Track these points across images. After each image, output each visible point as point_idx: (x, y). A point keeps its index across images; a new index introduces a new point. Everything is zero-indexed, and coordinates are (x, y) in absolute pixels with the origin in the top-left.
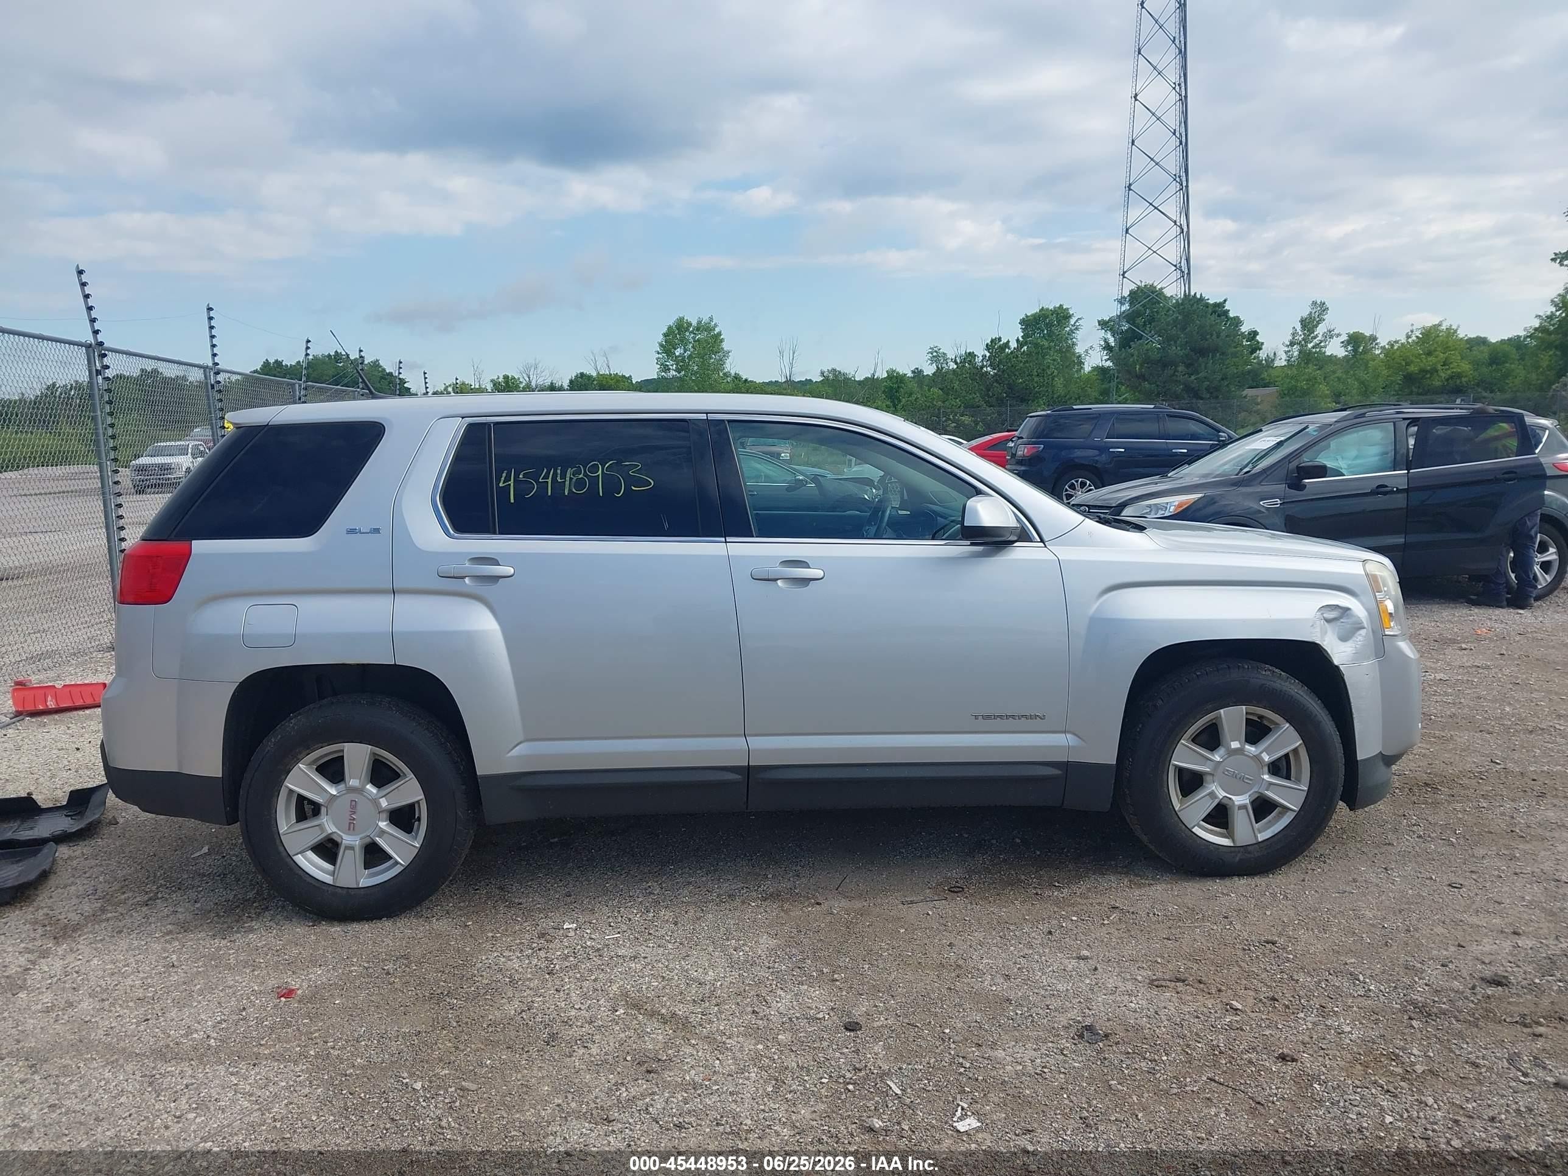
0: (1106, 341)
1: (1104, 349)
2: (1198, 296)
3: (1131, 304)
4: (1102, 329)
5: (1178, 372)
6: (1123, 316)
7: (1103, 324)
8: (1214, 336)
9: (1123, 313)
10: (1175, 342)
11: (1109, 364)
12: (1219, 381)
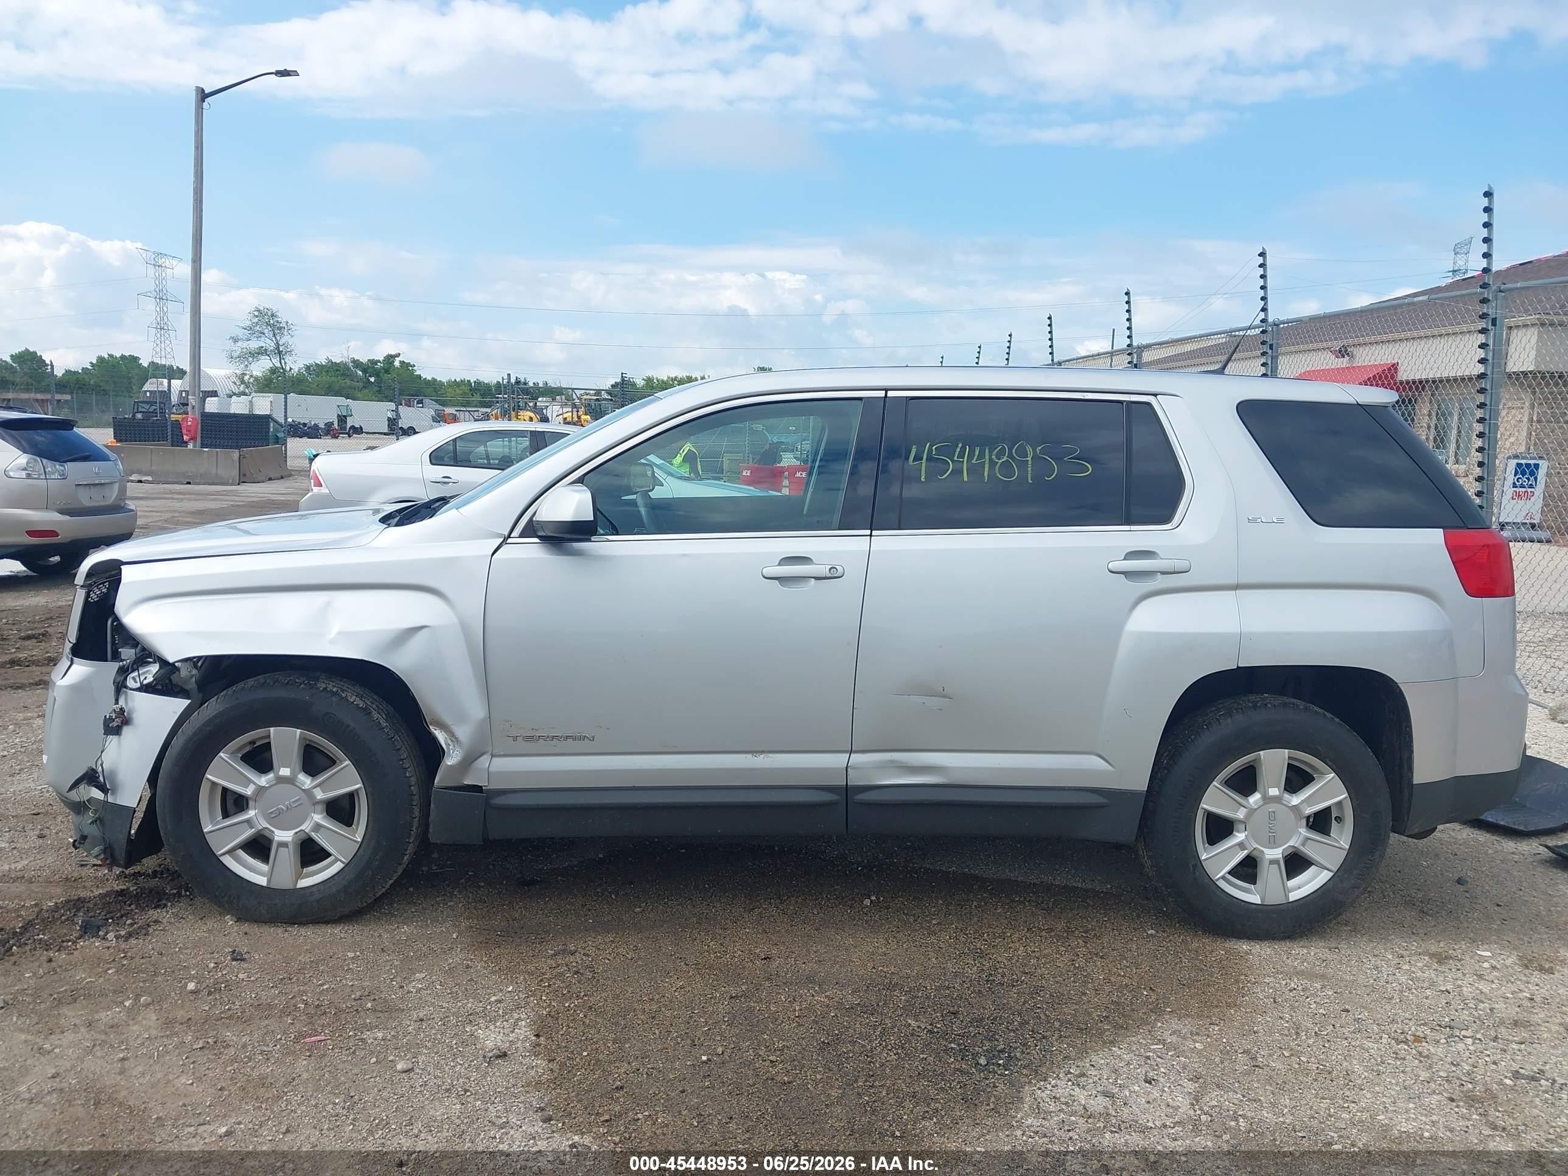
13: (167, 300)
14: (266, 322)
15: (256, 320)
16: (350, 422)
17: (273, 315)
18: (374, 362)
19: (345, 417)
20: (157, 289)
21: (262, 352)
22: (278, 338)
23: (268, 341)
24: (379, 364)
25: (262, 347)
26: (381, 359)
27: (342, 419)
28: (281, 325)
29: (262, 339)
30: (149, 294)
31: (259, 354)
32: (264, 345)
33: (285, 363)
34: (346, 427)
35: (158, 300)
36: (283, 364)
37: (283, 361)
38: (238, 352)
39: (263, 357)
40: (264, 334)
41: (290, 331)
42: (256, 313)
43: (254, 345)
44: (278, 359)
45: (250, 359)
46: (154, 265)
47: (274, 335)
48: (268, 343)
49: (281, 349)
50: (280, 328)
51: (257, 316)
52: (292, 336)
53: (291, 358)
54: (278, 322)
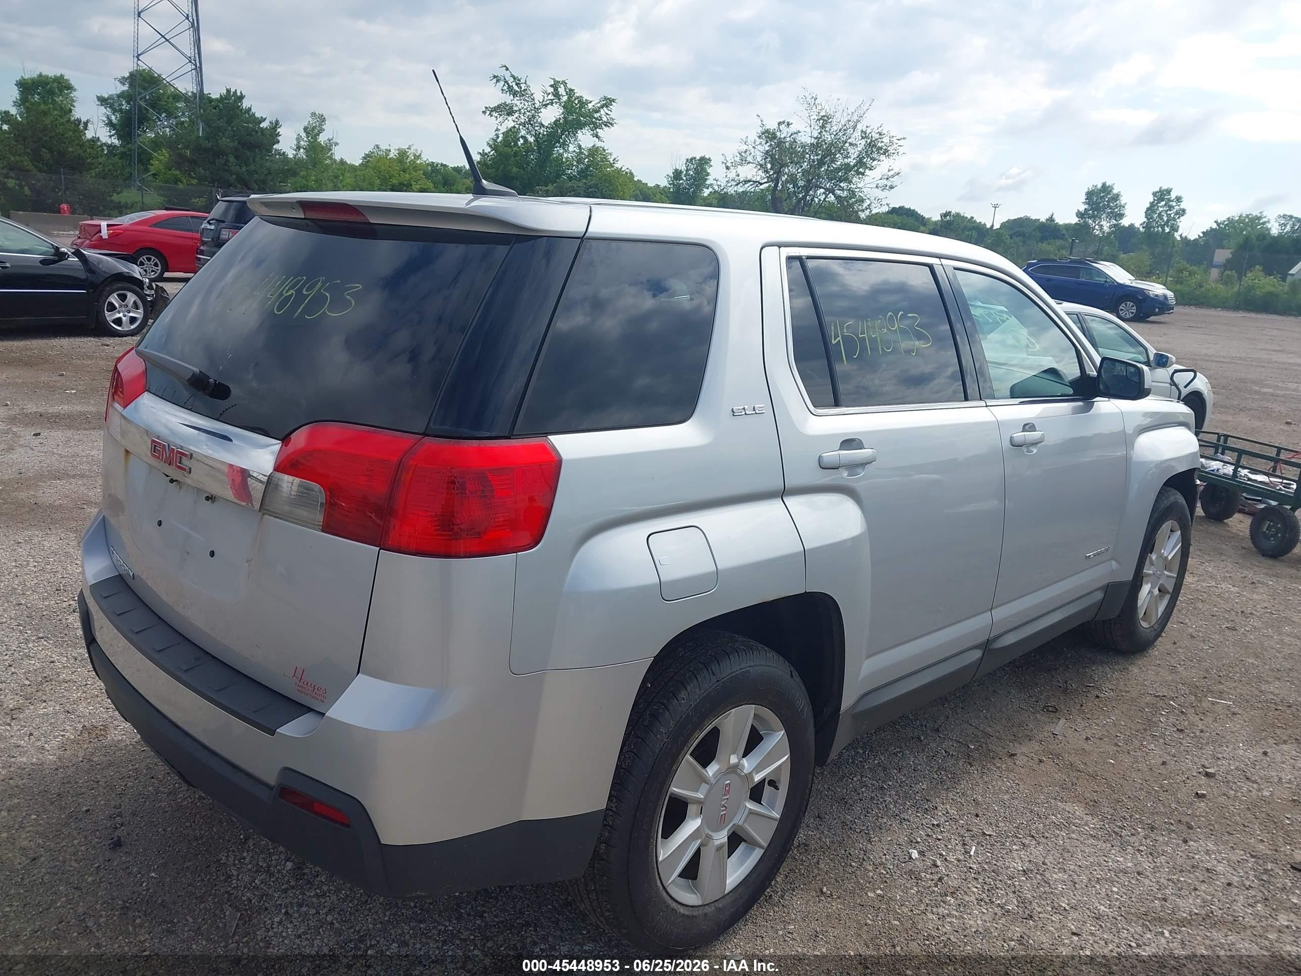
0: (108, 117)
1: (107, 125)
2: (239, 94)
3: (131, 85)
4: (102, 105)
5: (229, 162)
6: (122, 95)
7: (103, 101)
8: (259, 134)
9: (123, 92)
10: (223, 134)
11: (116, 142)
12: (266, 175)
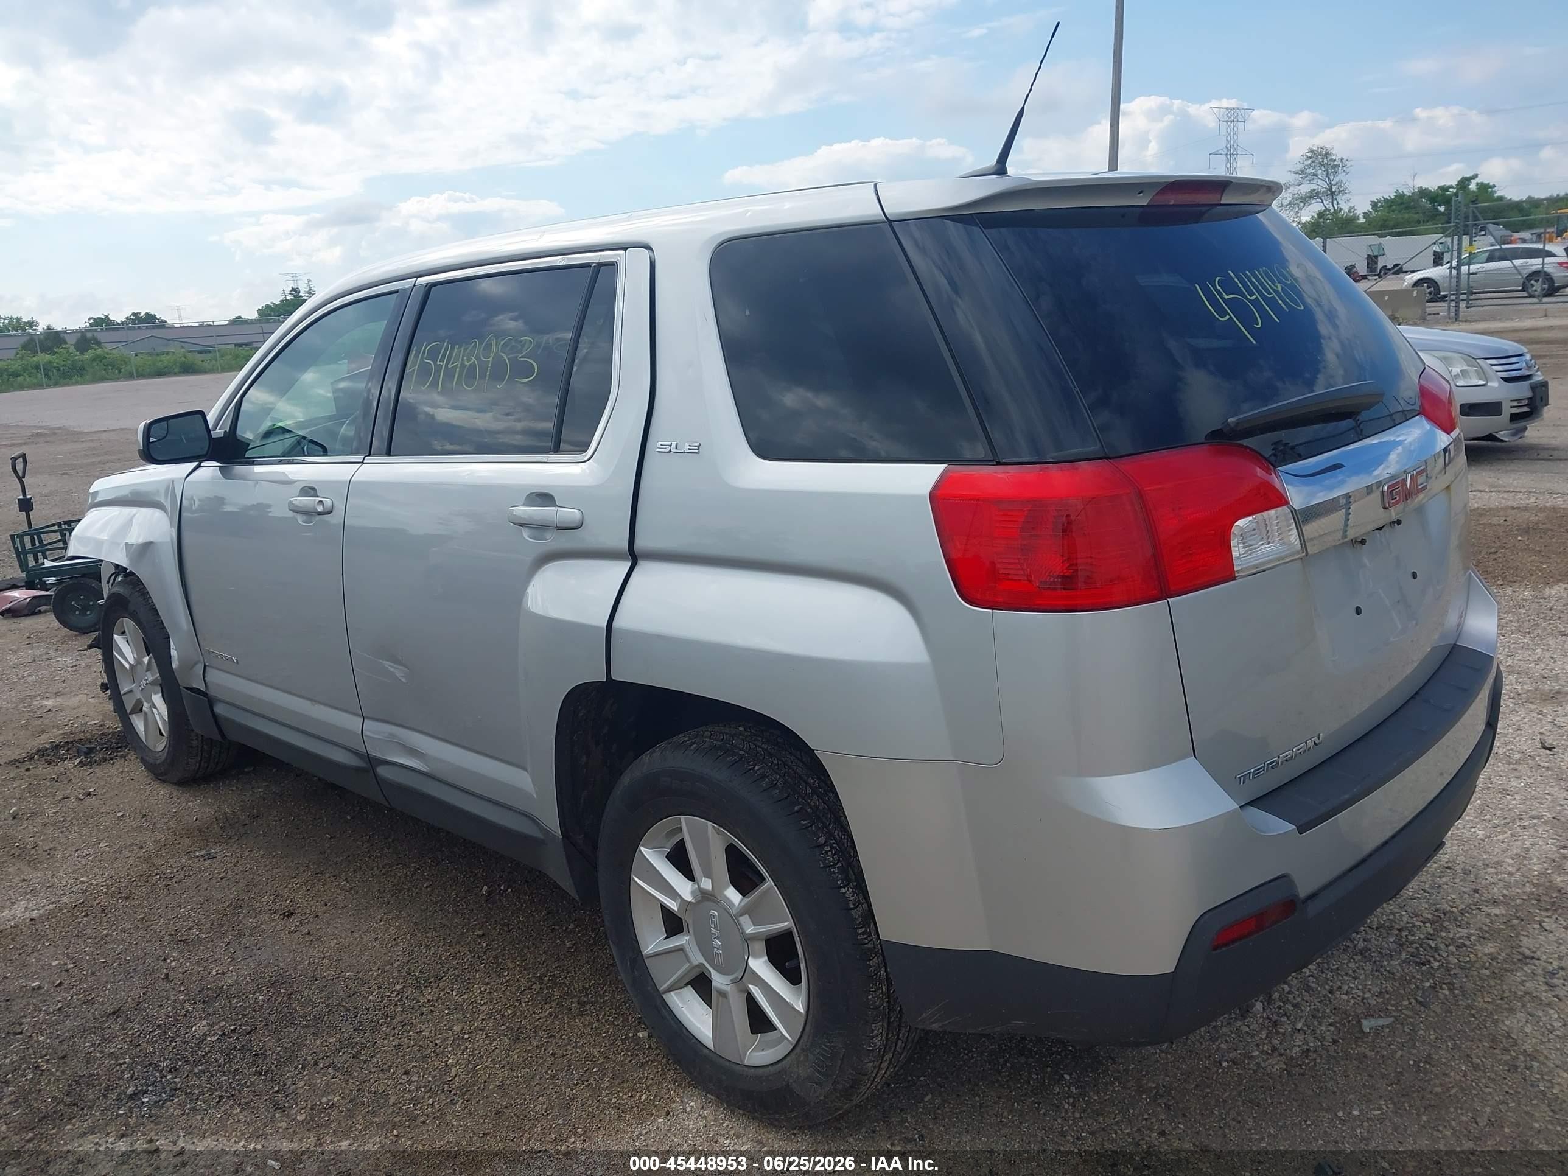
13: (1237, 155)
14: (1320, 163)
15: (1309, 162)
16: (1381, 263)
17: (1327, 154)
18: (1444, 189)
19: (1376, 257)
20: (1229, 146)
21: (1313, 195)
22: (1332, 177)
23: (1320, 182)
24: (1451, 190)
25: (1314, 190)
26: (1454, 183)
27: (1372, 260)
28: (1336, 163)
29: (1315, 181)
30: (1220, 152)
31: (1310, 197)
32: (1315, 187)
33: (1338, 203)
34: (1376, 268)
35: (1229, 157)
36: (1335, 206)
37: (1335, 202)
38: (1289, 199)
39: (1314, 201)
40: (1317, 175)
41: (1344, 168)
42: (1309, 155)
43: (1305, 189)
44: (1331, 200)
45: (1302, 204)
46: (1227, 122)
47: (1327, 176)
48: (1320, 185)
49: (1334, 190)
50: (1334, 167)
51: (1310, 158)
52: (1348, 173)
53: (1343, 198)
54: (1332, 160)
